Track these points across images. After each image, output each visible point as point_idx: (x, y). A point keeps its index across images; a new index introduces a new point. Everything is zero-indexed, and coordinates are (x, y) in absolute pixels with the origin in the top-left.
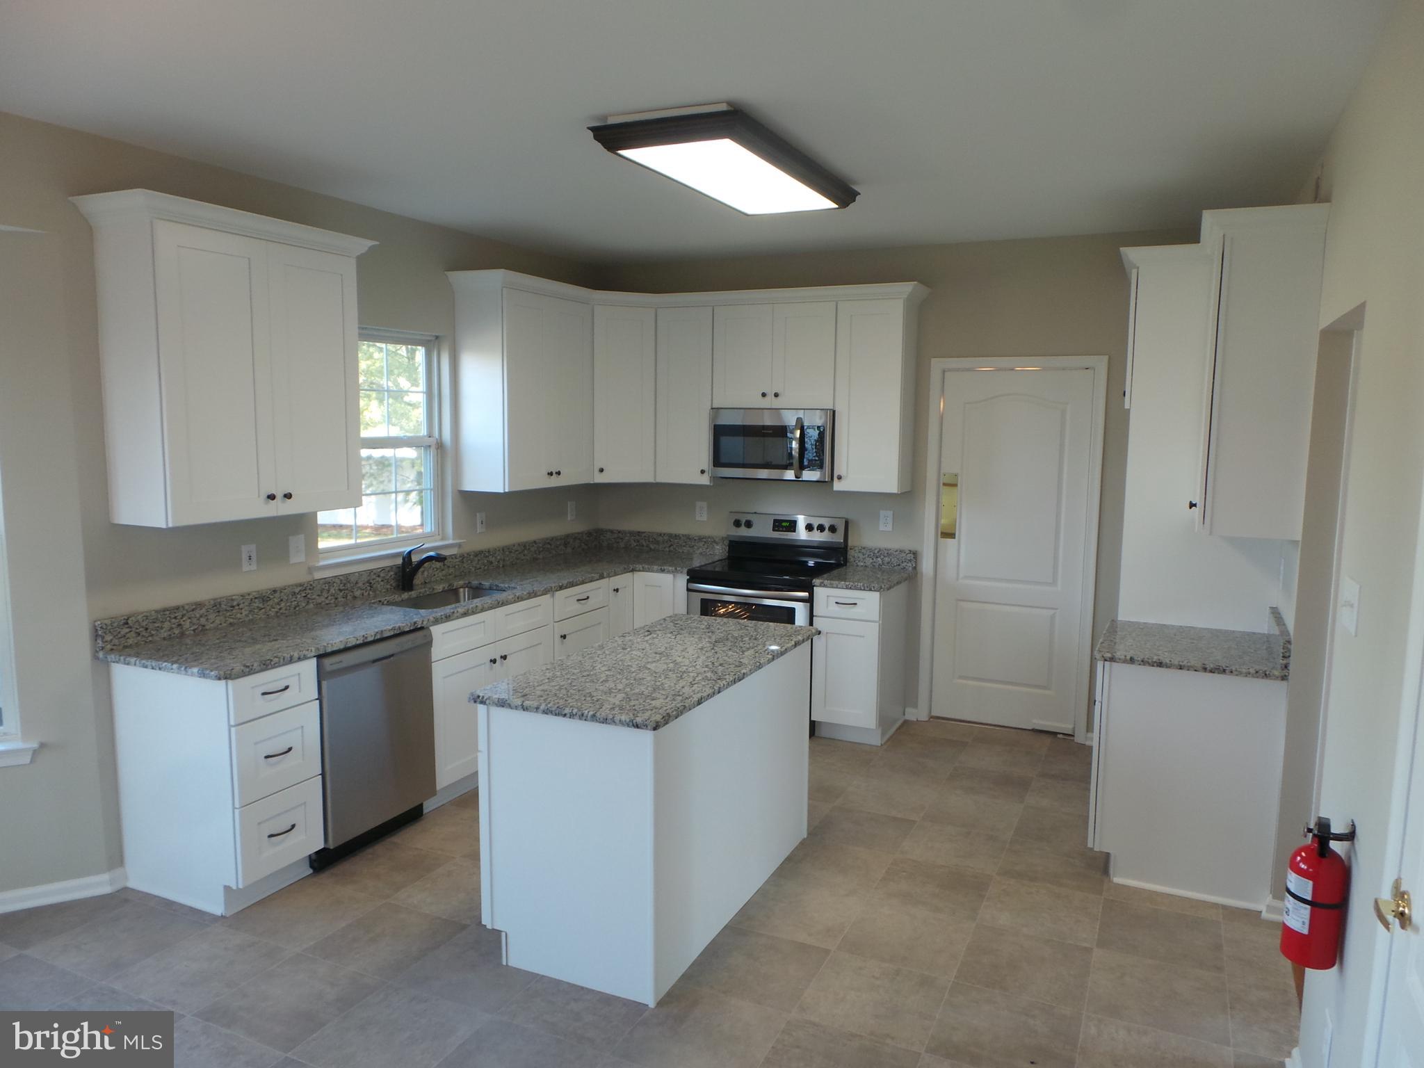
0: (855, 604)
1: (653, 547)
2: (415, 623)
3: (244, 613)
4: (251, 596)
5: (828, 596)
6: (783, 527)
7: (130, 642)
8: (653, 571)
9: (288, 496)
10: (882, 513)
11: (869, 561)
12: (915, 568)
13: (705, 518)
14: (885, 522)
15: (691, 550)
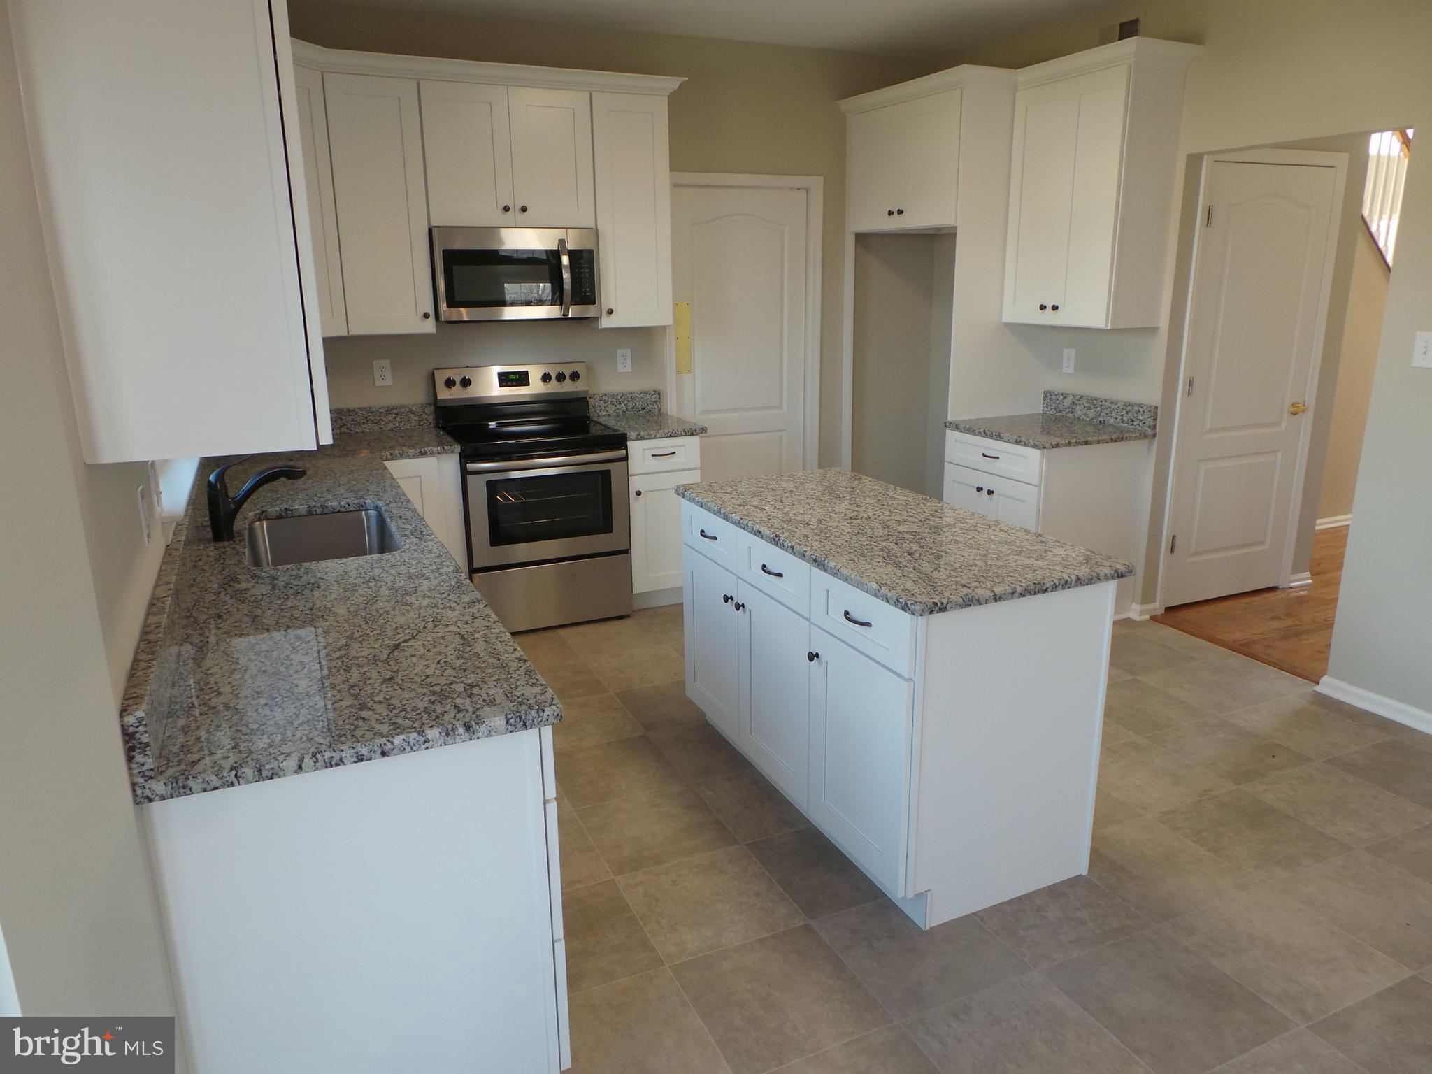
0: (674, 453)
5: (644, 450)
6: (512, 381)
8: (408, 457)
10: (620, 352)
11: (611, 409)
12: (660, 410)
13: (389, 381)
14: (624, 362)
15: (376, 428)
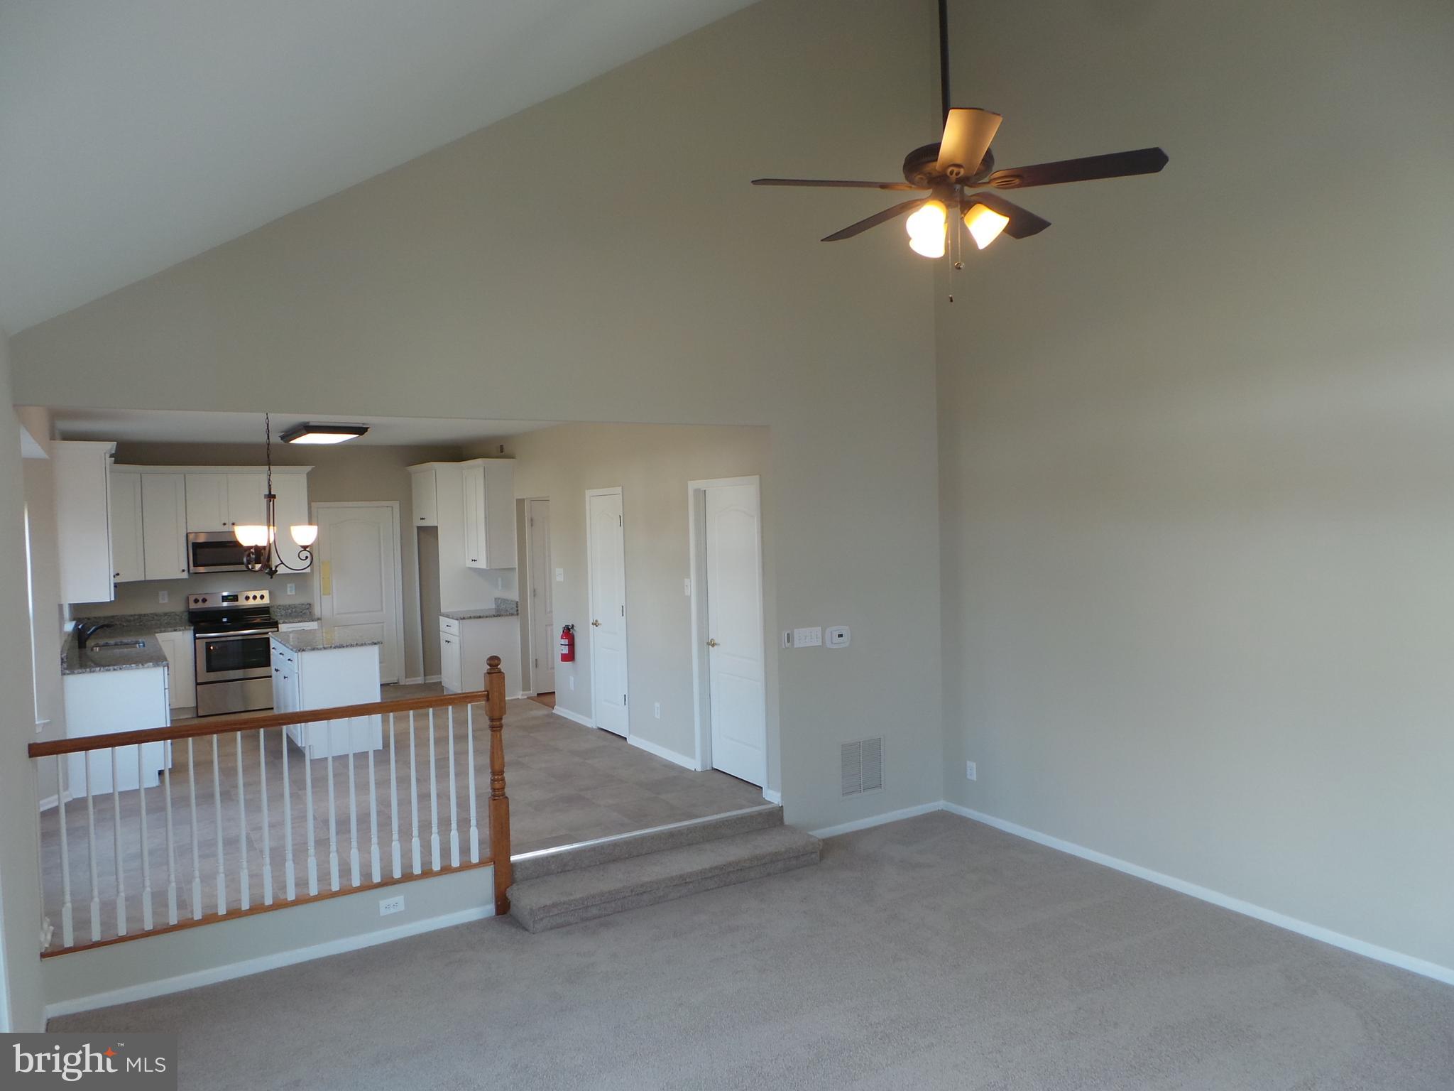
1: (125, 624)
5: (287, 628)
6: (229, 599)
8: (168, 632)
10: (289, 585)
11: (283, 612)
12: (310, 612)
13: (166, 601)
14: (291, 590)
15: (158, 622)
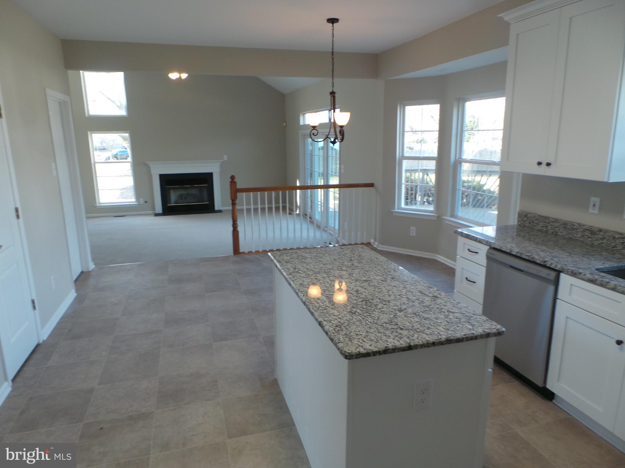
2: (545, 262)
3: (579, 235)
4: (584, 227)
7: (527, 225)
9: (548, 164)
